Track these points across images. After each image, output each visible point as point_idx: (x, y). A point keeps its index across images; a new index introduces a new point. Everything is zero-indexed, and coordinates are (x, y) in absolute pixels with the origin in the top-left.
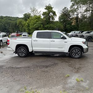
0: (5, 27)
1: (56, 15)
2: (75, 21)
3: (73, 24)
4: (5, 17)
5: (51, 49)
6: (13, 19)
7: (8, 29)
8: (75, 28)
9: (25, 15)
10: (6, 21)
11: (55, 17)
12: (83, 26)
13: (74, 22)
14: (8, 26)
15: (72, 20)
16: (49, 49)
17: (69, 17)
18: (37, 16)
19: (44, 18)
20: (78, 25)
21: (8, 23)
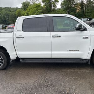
0: (5, 18)
1: (58, 2)
2: (79, 7)
3: (77, 11)
4: (4, 8)
5: (53, 52)
6: (12, 10)
7: (8, 20)
8: (80, 16)
9: (24, 4)
10: (5, 12)
11: (57, 3)
12: (89, 13)
13: (78, 9)
14: (7, 18)
15: (76, 6)
16: (50, 53)
17: (72, 3)
18: (36, 4)
19: (44, 5)
20: (84, 11)
21: (7, 14)
